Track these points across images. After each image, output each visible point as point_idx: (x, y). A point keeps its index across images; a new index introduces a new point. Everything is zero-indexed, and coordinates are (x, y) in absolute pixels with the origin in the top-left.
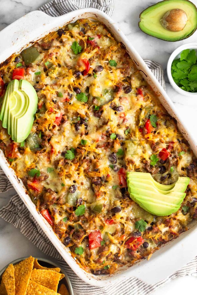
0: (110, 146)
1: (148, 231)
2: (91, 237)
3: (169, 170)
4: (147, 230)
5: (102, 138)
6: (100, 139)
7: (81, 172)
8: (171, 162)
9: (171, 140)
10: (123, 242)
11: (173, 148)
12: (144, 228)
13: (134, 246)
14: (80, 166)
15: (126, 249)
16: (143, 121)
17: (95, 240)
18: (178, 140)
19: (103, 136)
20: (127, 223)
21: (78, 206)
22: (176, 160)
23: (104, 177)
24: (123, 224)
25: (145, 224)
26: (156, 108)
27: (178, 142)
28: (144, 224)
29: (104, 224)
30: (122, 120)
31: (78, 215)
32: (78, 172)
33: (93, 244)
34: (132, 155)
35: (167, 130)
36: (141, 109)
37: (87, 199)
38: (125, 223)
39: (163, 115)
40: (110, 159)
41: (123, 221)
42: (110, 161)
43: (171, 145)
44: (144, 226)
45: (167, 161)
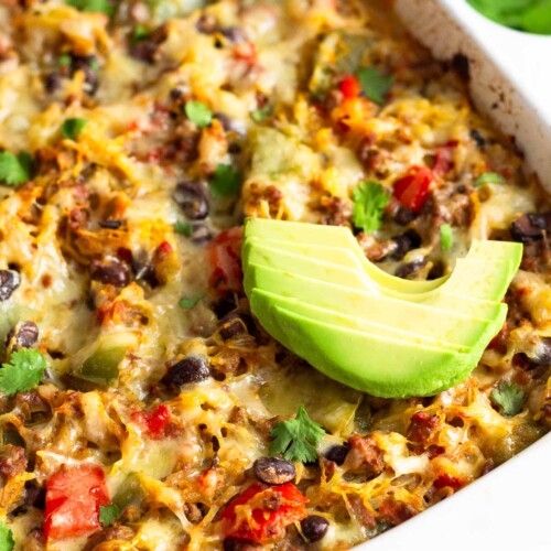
0: (181, 156)
1: (329, 463)
2: (58, 485)
3: (436, 239)
4: (323, 461)
5: (154, 120)
6: (145, 124)
7: (46, 226)
8: (444, 210)
9: (443, 138)
10: (204, 510)
11: (451, 165)
12: (309, 450)
13: (257, 514)
14: (43, 200)
15: (217, 538)
16: (328, 71)
17: (72, 498)
18: (474, 134)
19: (159, 114)
20: (233, 434)
21: (15, 349)
22: (463, 200)
23: (144, 253)
24: (215, 441)
25: (315, 430)
26: (385, 47)
27: (474, 143)
28: (311, 430)
29: (123, 427)
30: (240, 68)
31: (8, 393)
32: (32, 228)
33: (63, 513)
34: (272, 175)
35: (425, 103)
36: (321, 38)
37: (62, 344)
38: (224, 432)
39: (413, 66)
40: (180, 198)
41: (215, 422)
42: (176, 207)
43: (445, 154)
44: (312, 442)
45: (426, 206)
